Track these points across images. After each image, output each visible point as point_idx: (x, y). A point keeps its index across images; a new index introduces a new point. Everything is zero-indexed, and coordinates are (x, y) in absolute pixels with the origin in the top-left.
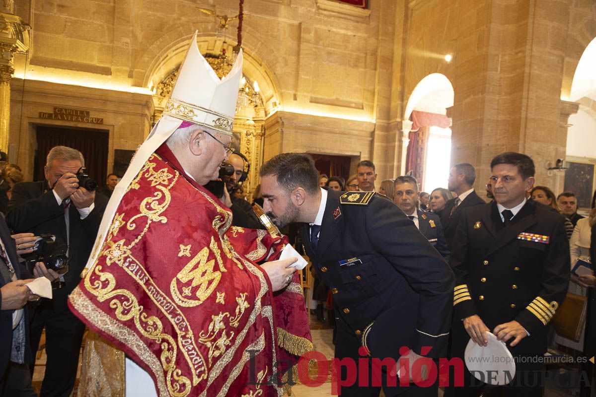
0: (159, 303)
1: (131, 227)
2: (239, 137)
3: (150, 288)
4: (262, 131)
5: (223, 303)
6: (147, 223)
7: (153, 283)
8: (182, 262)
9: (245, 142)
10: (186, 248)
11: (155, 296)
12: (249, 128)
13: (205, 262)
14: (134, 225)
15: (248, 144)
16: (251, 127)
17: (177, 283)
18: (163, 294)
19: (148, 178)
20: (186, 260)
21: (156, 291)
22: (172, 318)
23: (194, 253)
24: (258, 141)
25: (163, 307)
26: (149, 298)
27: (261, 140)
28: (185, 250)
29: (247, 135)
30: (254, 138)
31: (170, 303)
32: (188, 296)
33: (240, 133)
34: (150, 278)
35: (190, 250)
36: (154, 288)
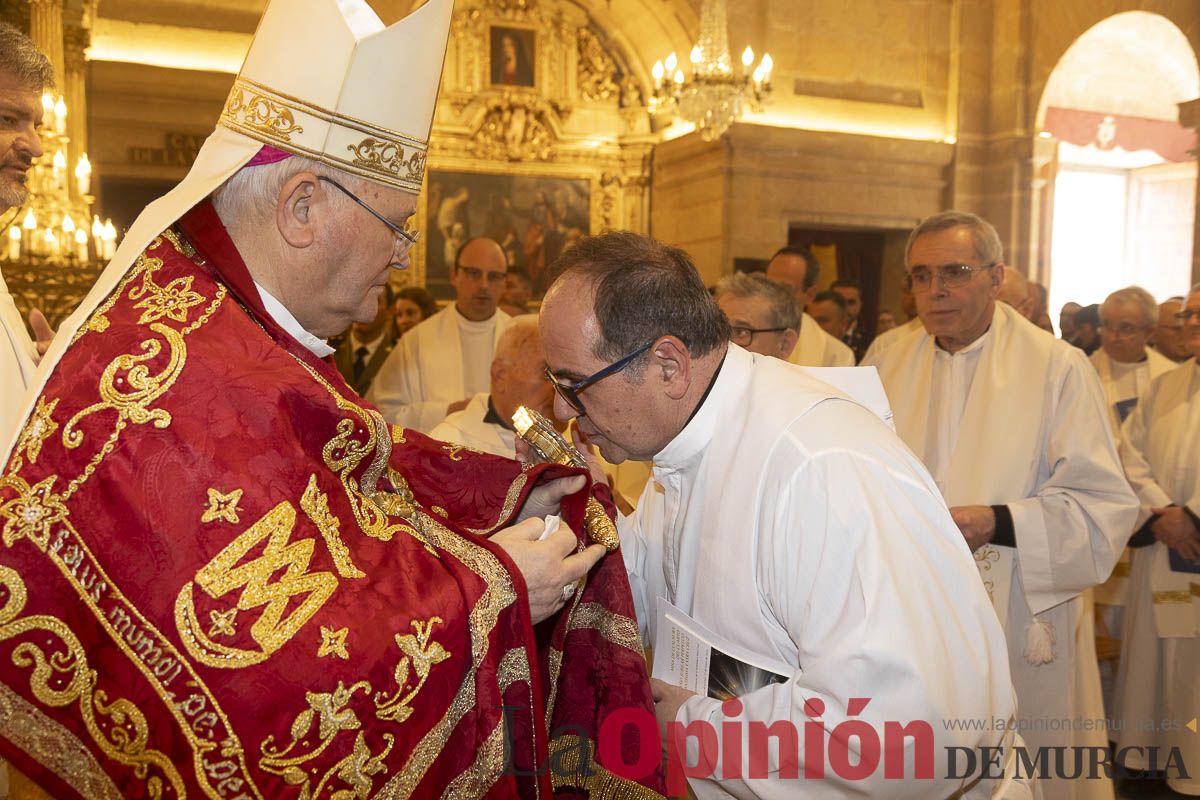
0: (143, 657)
1: (72, 439)
2: (587, 190)
3: (114, 614)
4: (643, 171)
5: (344, 655)
6: (113, 429)
7: (122, 597)
8: (211, 540)
9: (598, 204)
10: (223, 498)
11: (129, 637)
12: (607, 166)
13: (286, 540)
14: (79, 436)
15: (607, 207)
16: (611, 163)
17: (194, 599)
18: (154, 629)
19: (139, 300)
20: (224, 533)
21: (134, 620)
22: (175, 700)
23: (251, 513)
24: (634, 199)
25: (151, 667)
26: (114, 645)
27: (642, 195)
28: (222, 505)
29: (603, 183)
30: (621, 193)
31: (173, 657)
32: (226, 636)
33: (588, 180)
34: (113, 585)
35: (238, 506)
36: (128, 612)
